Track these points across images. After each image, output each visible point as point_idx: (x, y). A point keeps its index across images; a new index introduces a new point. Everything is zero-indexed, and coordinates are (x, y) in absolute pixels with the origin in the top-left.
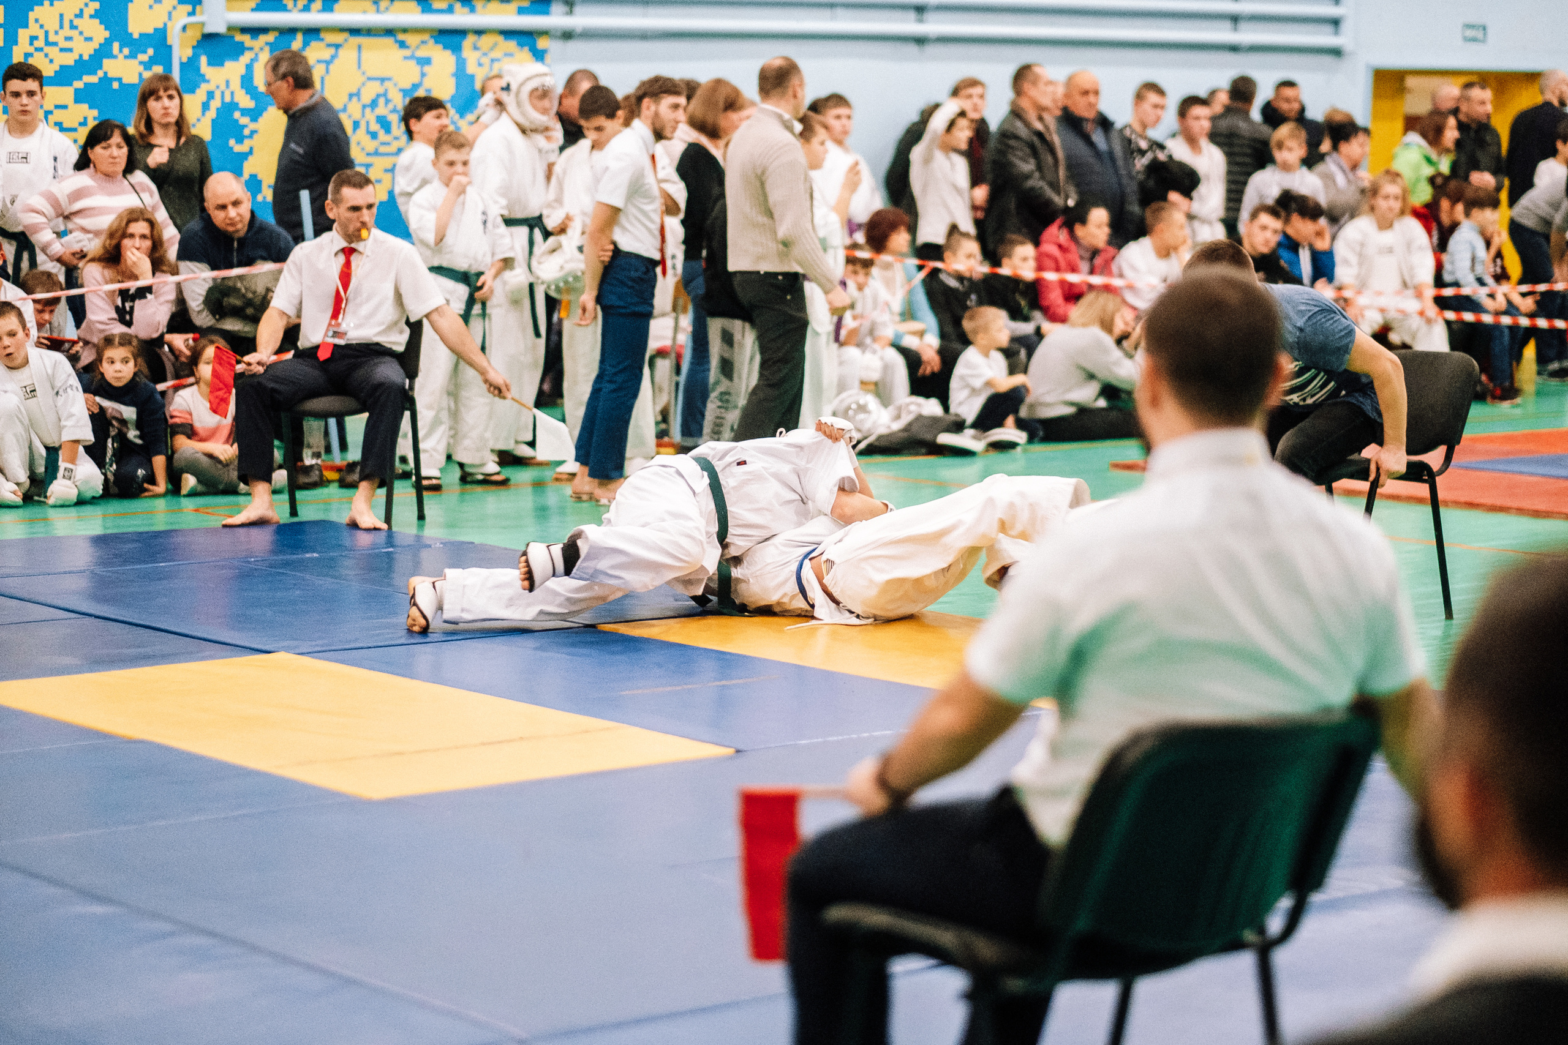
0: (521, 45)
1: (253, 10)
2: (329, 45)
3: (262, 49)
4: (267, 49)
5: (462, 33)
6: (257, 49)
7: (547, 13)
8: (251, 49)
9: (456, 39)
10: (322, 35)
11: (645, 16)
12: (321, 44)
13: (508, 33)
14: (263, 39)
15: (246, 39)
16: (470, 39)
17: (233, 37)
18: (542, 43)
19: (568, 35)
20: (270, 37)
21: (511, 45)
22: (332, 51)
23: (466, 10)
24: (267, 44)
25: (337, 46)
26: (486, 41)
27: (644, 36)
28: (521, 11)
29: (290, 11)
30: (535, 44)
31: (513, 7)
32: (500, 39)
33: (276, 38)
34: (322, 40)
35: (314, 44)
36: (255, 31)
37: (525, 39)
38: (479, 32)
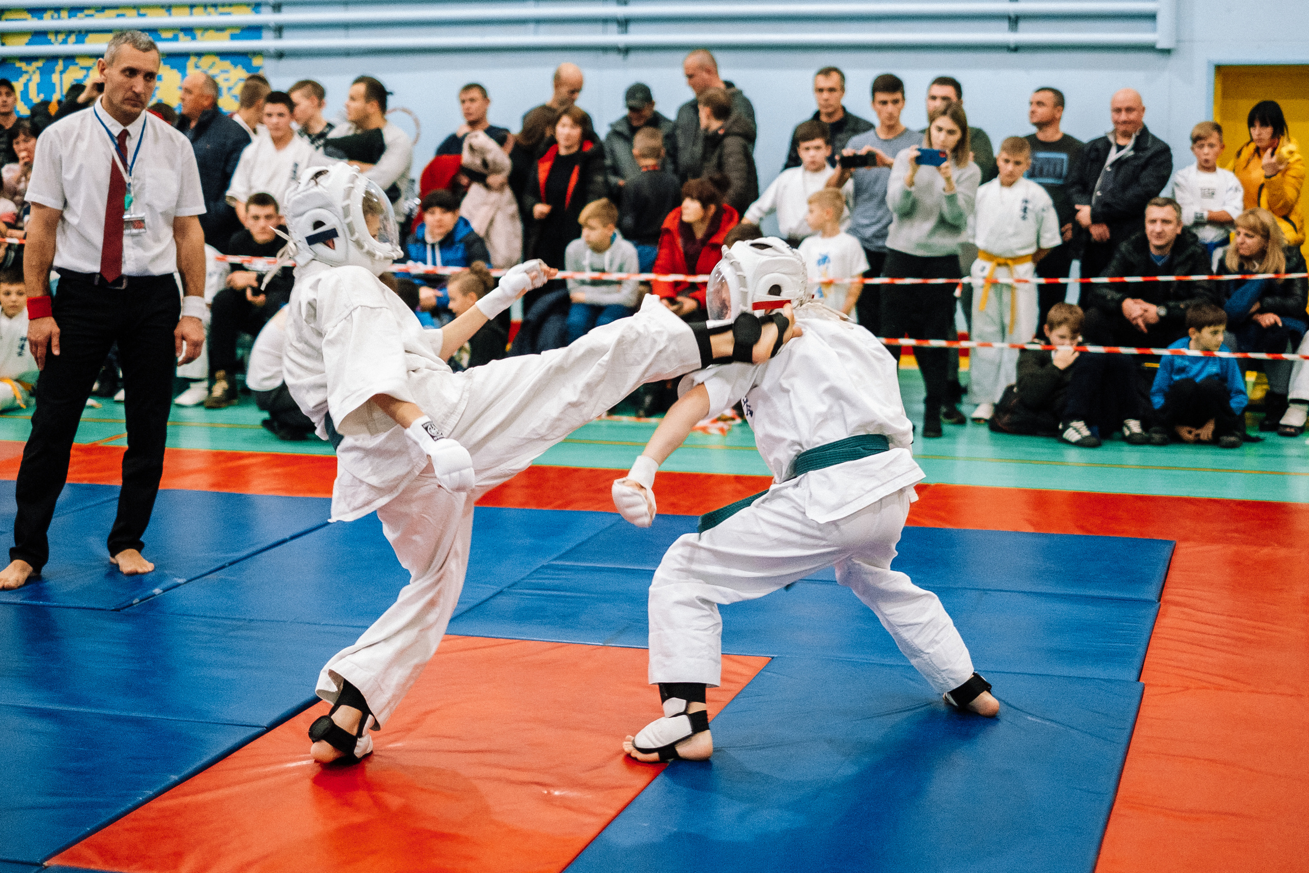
0: (235, 65)
1: (27, 44)
2: (82, 68)
3: (34, 72)
4: (38, 72)
5: (185, 55)
6: (31, 72)
7: (259, 37)
8: (26, 72)
9: (180, 61)
10: (77, 61)
11: (347, 37)
12: (77, 68)
13: (223, 55)
14: (35, 65)
15: (23, 65)
16: (193, 60)
17: (14, 64)
18: (257, 62)
19: (280, 55)
20: (40, 64)
21: (227, 64)
22: (84, 72)
23: (189, 38)
24: (38, 68)
25: (88, 69)
26: (205, 61)
27: (348, 53)
28: (233, 37)
29: (52, 44)
30: (250, 64)
31: (227, 33)
32: (217, 59)
33: (44, 64)
34: (77, 64)
35: (71, 68)
36: (29, 59)
37: (240, 59)
38: (200, 54)
